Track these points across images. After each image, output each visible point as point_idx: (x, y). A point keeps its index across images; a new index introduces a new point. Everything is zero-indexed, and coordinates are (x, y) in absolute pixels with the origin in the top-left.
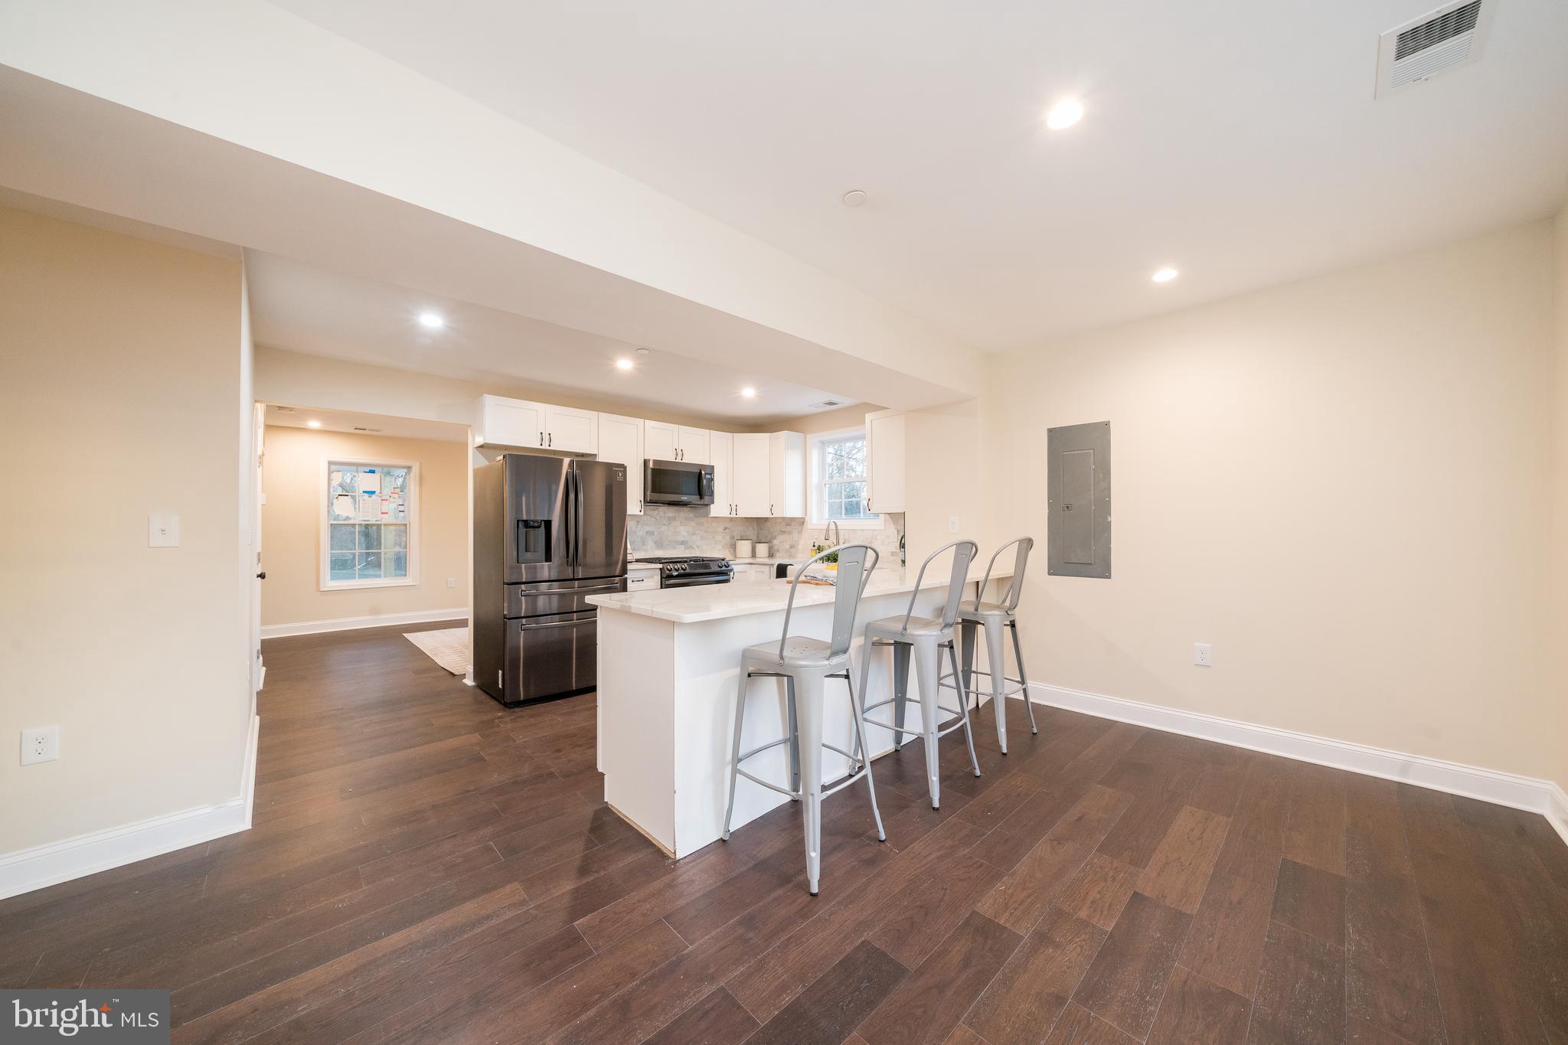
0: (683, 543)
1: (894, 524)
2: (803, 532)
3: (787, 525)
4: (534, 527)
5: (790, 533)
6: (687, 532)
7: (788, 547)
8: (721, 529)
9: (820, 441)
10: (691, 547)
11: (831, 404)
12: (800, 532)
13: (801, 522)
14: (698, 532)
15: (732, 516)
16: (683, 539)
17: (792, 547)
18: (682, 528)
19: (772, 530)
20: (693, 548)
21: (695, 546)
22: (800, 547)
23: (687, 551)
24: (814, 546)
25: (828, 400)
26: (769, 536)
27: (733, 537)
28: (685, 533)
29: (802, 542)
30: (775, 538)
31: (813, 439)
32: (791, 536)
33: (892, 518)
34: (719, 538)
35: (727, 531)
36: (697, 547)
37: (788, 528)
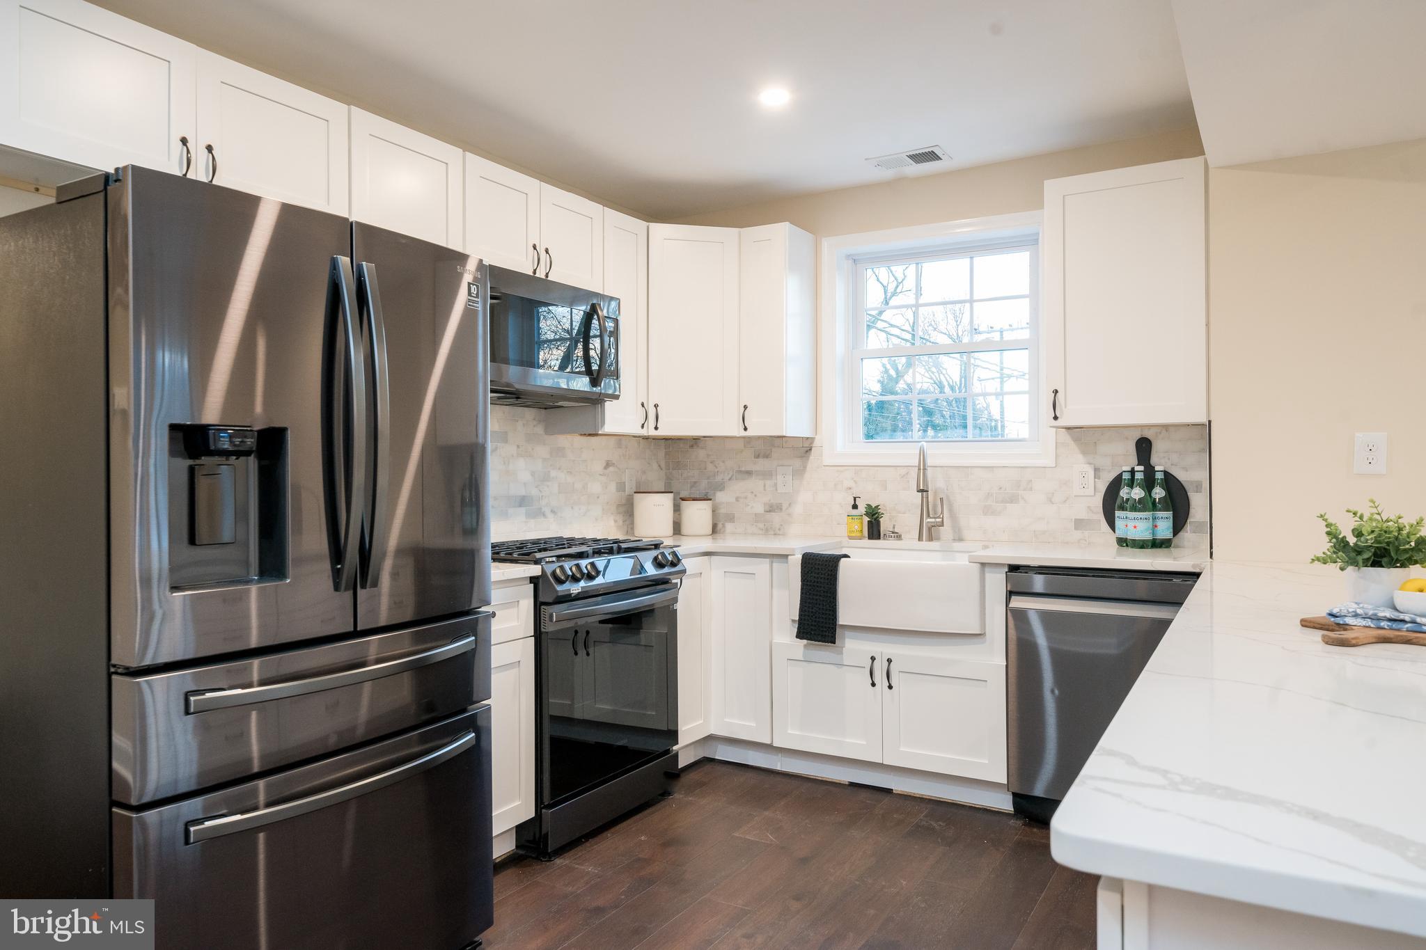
0: (522, 501)
1: (1084, 453)
2: (807, 475)
3: (757, 456)
4: (226, 454)
5: (768, 475)
6: (533, 474)
7: (759, 509)
8: (598, 466)
9: (848, 257)
10: (539, 513)
11: (931, 156)
12: (799, 473)
13: (804, 448)
14: (553, 473)
15: (644, 432)
16: (522, 492)
17: (772, 508)
18: (521, 463)
19: (710, 467)
20: (544, 515)
21: (547, 510)
22: (798, 509)
23: (532, 522)
24: (855, 507)
25: (921, 146)
26: (704, 484)
27: (621, 487)
28: (525, 476)
29: (804, 497)
30: (721, 487)
31: (834, 248)
32: (768, 483)
33: (1076, 440)
34: (595, 487)
35: (611, 469)
36: (553, 511)
37: (762, 465)
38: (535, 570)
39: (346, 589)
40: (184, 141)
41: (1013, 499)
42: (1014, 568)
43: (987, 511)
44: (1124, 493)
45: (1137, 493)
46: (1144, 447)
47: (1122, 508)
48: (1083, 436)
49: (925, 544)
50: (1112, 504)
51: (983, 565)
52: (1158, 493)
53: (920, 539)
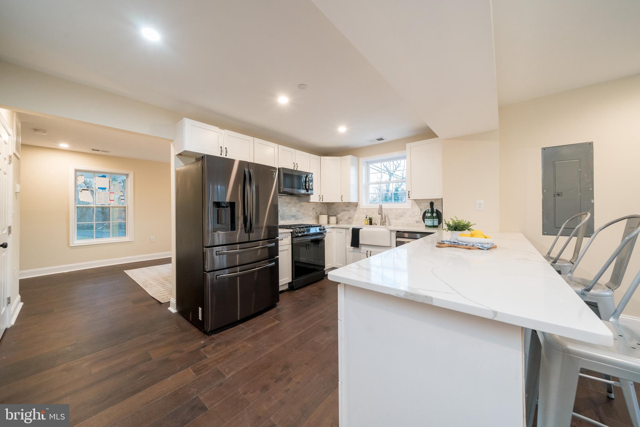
0: (294, 216)
1: (418, 205)
2: (357, 211)
3: (346, 207)
4: (224, 207)
5: (349, 211)
6: (296, 211)
7: (347, 218)
8: (311, 209)
9: (366, 162)
10: (298, 219)
11: (381, 139)
12: (355, 210)
13: (356, 205)
14: (301, 211)
15: (320, 201)
16: (294, 214)
17: (350, 218)
18: (293, 208)
19: (336, 209)
20: (299, 219)
21: (299, 218)
22: (355, 218)
23: (296, 221)
24: (366, 218)
25: (379, 137)
26: (335, 212)
27: (316, 213)
28: (294, 211)
29: (356, 215)
30: (338, 213)
31: (362, 160)
32: (349, 212)
33: (416, 202)
34: (310, 213)
35: (314, 209)
36: (301, 219)
37: (347, 208)
38: (291, 230)
39: (247, 233)
40: (221, 147)
41: (402, 216)
42: (398, 232)
43: (396, 219)
44: (427, 215)
45: (429, 215)
46: (432, 204)
47: (426, 218)
48: (418, 202)
49: (382, 226)
50: (424, 217)
51: (391, 231)
52: (435, 215)
53: (381, 225)
